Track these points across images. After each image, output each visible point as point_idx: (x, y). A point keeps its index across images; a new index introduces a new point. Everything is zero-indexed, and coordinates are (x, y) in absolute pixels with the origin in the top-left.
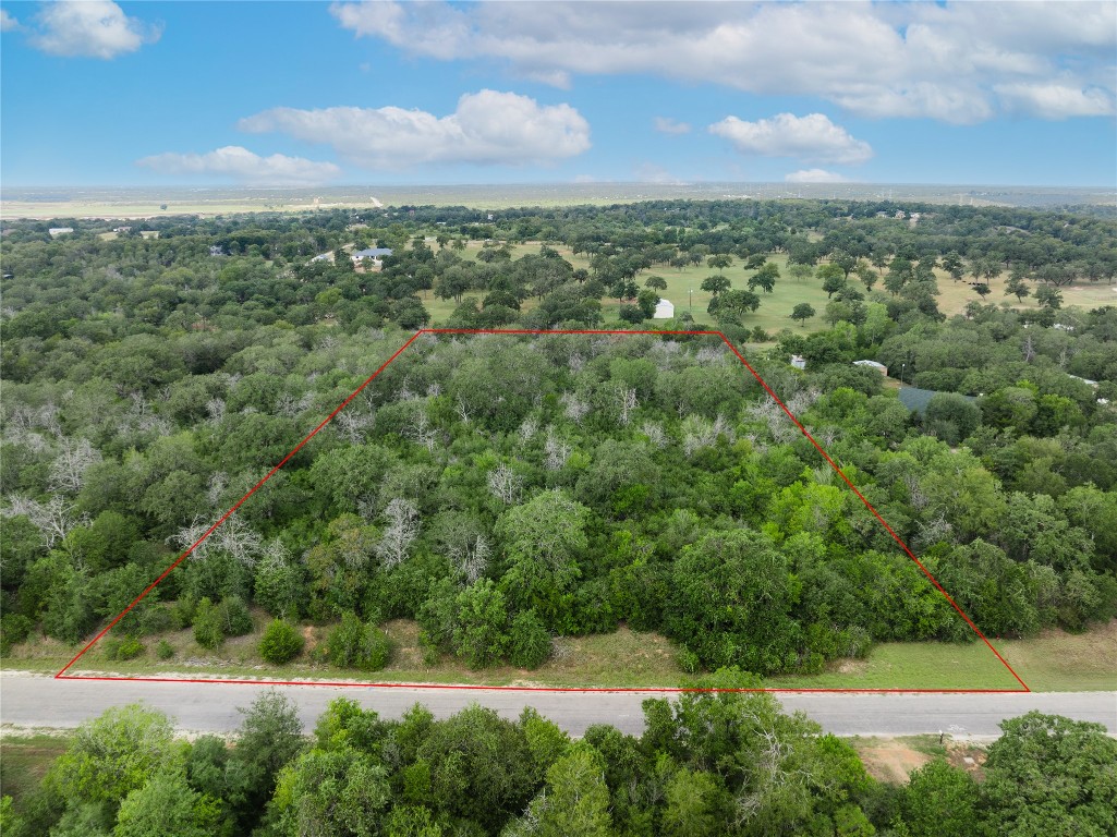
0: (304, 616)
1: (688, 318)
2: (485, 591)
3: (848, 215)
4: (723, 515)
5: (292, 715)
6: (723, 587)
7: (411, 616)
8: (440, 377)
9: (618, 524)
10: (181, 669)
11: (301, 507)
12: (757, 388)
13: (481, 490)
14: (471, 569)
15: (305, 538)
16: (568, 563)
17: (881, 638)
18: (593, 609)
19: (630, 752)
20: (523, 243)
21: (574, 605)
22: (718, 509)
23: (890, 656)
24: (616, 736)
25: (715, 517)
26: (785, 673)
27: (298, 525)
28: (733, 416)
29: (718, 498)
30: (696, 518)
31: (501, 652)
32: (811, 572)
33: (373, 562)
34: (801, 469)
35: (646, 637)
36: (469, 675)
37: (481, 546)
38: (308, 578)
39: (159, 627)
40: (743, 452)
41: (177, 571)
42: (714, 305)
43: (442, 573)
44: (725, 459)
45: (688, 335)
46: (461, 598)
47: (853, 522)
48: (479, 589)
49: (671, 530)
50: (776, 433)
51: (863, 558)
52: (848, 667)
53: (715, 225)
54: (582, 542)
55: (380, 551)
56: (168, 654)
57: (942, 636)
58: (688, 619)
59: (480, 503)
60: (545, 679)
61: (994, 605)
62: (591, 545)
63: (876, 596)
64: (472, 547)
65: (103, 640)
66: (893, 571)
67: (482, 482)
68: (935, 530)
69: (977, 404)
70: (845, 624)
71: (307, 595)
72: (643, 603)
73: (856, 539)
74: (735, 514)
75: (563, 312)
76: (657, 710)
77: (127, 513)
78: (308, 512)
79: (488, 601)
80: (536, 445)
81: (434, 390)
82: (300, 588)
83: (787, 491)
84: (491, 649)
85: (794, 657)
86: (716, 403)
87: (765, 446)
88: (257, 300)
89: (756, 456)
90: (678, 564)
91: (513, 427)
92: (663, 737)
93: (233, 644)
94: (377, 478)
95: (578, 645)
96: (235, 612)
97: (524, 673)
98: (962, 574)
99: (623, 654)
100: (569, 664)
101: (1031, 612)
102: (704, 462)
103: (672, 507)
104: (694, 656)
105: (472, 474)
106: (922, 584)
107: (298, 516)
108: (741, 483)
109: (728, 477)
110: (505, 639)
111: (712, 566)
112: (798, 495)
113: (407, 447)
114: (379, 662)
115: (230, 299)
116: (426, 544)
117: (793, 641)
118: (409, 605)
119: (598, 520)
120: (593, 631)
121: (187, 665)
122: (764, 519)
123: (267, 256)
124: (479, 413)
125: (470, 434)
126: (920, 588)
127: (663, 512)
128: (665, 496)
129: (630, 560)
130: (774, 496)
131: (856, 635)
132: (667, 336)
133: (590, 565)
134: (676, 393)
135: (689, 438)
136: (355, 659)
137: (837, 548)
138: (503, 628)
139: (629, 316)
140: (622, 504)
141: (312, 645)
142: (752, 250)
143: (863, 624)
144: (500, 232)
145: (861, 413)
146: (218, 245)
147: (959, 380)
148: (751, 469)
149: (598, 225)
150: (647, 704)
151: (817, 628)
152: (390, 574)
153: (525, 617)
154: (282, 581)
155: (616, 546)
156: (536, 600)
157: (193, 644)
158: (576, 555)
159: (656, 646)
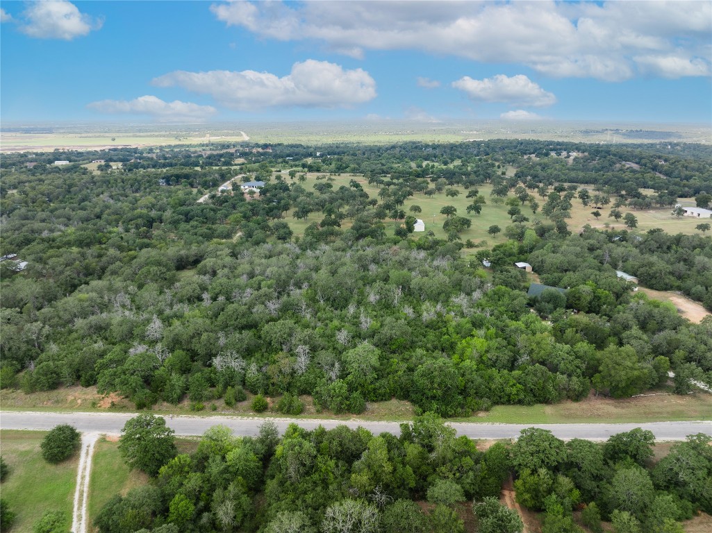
0: (266, 393)
1: (432, 234)
2: (340, 384)
3: (533, 153)
4: (437, 351)
5: (275, 429)
6: (432, 383)
7: (309, 394)
8: (308, 279)
9: (392, 355)
10: (221, 414)
11: (258, 348)
12: (458, 286)
13: (333, 339)
14: (333, 375)
15: (261, 361)
16: (372, 373)
17: (496, 403)
18: (382, 391)
19: (395, 440)
20: (339, 175)
21: (374, 389)
22: (435, 348)
23: (499, 410)
24: (391, 436)
25: (433, 352)
26: (456, 416)
27: (258, 355)
28: (446, 302)
29: (435, 343)
30: (425, 353)
31: (346, 408)
32: (469, 376)
33: (293, 372)
34: (472, 330)
35: (402, 402)
36: (334, 416)
37: (337, 365)
38: (268, 378)
39: (210, 398)
40: (448, 321)
41: (213, 375)
42: (446, 225)
43: (321, 376)
44: (440, 324)
45: (431, 247)
46: (331, 386)
47: (489, 355)
48: (337, 384)
49: (414, 358)
50: (465, 311)
51: (489, 371)
52: (481, 414)
53: (453, 161)
54: (377, 364)
55: (296, 367)
56: (215, 409)
57: (520, 402)
58: (419, 395)
59: (333, 345)
60: (363, 418)
61: (542, 390)
62: (381, 365)
63: (493, 386)
64: (333, 365)
65: (186, 403)
66: (501, 377)
67: (333, 335)
68: (523, 359)
69: (565, 294)
70: (482, 397)
71: (267, 385)
72: (402, 389)
73: (490, 363)
74: (443, 350)
75: (364, 231)
76: (405, 427)
77: (184, 350)
78: (261, 350)
79: (341, 388)
80: (356, 317)
81: (305, 285)
82: (265, 382)
83: (464, 341)
84: (343, 406)
85: (459, 410)
86: (439, 294)
87: (458, 318)
88: (197, 221)
89: (454, 323)
90: (416, 373)
91: (345, 306)
92: (407, 436)
93: (239, 404)
94: (290, 335)
95: (376, 405)
96: (240, 392)
97: (355, 416)
98: (529, 378)
99: (393, 408)
100: (373, 412)
101: (554, 393)
102: (430, 326)
103: (416, 348)
104: (421, 410)
105: (328, 332)
106: (512, 382)
107: (257, 351)
108: (446, 337)
109: (441, 333)
110: (348, 403)
111: (428, 374)
112: (468, 343)
113: (297, 317)
114: (299, 412)
115: (181, 219)
116: (314, 364)
117: (459, 404)
118: (308, 389)
119: (384, 353)
120: (382, 400)
121: (223, 413)
122: (454, 353)
123: (192, 186)
124: (328, 300)
125: (324, 310)
126: (511, 383)
127: (411, 350)
128: (413, 342)
129: (397, 371)
130: (459, 343)
131: (486, 402)
132: (420, 247)
133: (380, 373)
134: (420, 289)
135: (425, 314)
136: (289, 410)
137: (482, 366)
138: (347, 398)
139: (400, 233)
140: (394, 347)
141: (271, 405)
142: (472, 183)
143: (489, 398)
144: (325, 167)
145: (506, 300)
146: (163, 179)
147: (560, 279)
148: (451, 330)
149: (383, 162)
150: (401, 425)
151: (469, 399)
152: (300, 377)
153: (355, 394)
154: (257, 380)
155: (391, 365)
156: (359, 387)
157: (224, 405)
158: (375, 369)
159: (407, 405)
